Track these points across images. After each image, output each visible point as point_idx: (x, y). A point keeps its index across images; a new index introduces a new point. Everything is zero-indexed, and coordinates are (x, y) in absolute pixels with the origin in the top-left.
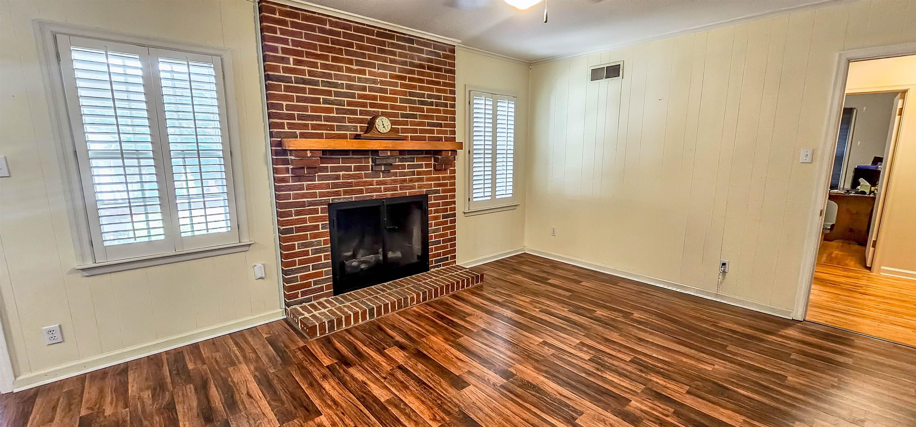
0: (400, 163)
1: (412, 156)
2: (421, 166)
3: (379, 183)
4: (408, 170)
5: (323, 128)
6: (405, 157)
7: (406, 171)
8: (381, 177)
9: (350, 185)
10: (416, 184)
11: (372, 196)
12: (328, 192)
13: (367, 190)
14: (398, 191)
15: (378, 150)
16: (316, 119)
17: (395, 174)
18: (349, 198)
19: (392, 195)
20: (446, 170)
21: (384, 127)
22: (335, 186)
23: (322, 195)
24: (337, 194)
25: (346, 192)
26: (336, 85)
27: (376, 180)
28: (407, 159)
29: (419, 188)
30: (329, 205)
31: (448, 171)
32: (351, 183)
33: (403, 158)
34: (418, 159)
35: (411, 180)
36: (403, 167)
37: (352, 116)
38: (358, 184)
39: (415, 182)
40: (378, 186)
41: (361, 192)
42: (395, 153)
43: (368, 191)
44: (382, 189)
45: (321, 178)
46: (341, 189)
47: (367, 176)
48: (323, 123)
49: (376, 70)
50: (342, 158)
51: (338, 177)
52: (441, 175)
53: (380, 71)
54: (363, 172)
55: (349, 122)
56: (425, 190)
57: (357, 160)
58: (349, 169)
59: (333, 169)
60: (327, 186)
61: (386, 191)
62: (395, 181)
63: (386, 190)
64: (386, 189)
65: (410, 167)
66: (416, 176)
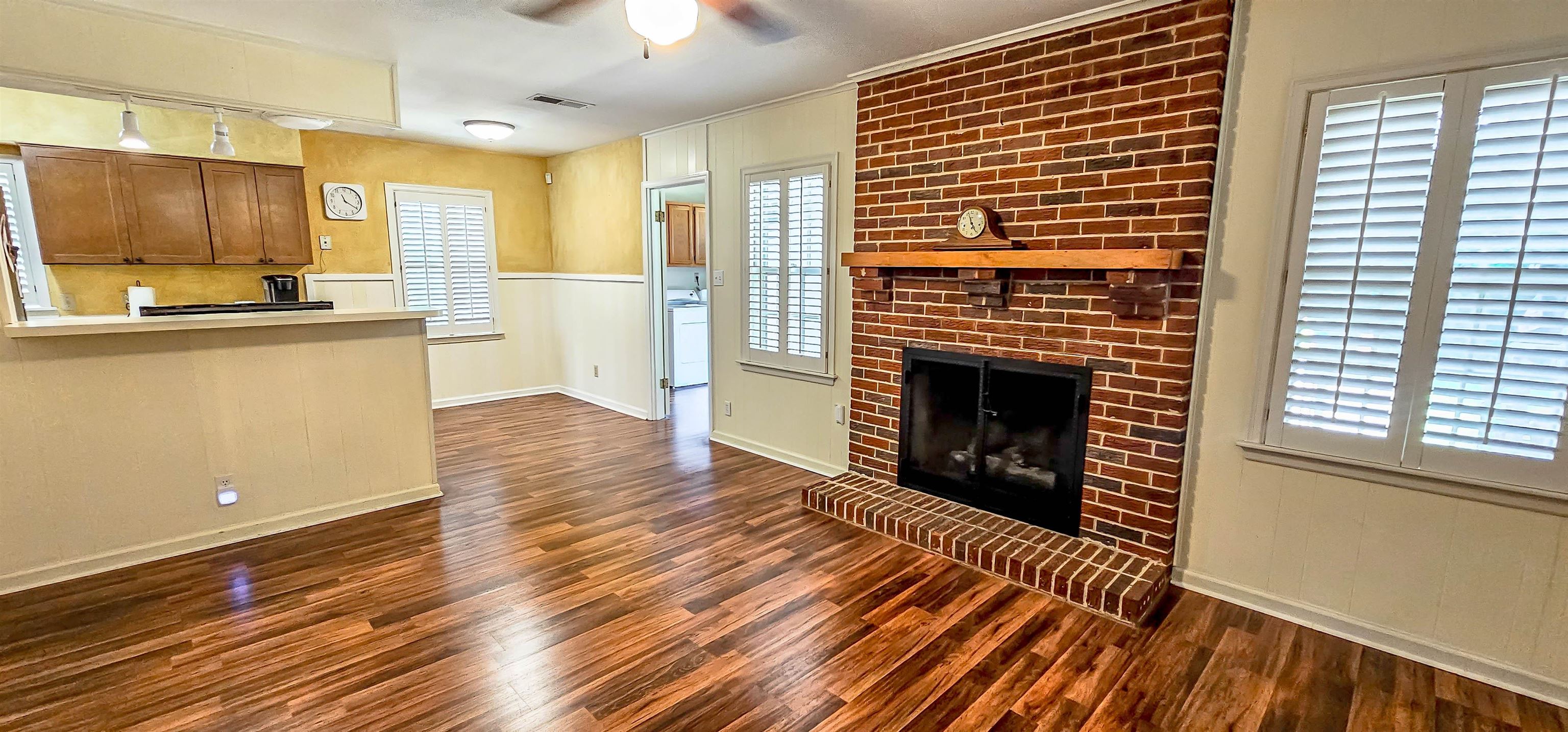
0: (1030, 295)
1: (1060, 282)
2: (1082, 304)
3: (983, 327)
4: (1048, 310)
5: (907, 235)
6: (1042, 282)
7: (1042, 310)
8: (989, 317)
9: (934, 324)
10: (1064, 340)
11: (969, 348)
12: (906, 330)
13: (961, 336)
14: (1019, 348)
15: (957, 269)
16: (901, 224)
17: (1018, 316)
18: (932, 344)
19: (1005, 352)
20: (1156, 319)
21: (973, 228)
22: (916, 322)
23: (898, 333)
24: (916, 334)
25: (929, 335)
26: (930, 169)
27: (979, 322)
28: (1047, 288)
29: (1070, 350)
30: (905, 349)
31: (1165, 322)
32: (938, 321)
33: (1038, 285)
34: (1074, 289)
35: (1052, 332)
36: (1037, 303)
37: (949, 214)
38: (948, 325)
39: (1060, 336)
40: (981, 334)
41: (951, 337)
42: (986, 275)
43: (963, 338)
44: (989, 340)
45: (900, 309)
46: (924, 329)
47: (964, 312)
48: (908, 228)
49: (999, 125)
50: (929, 281)
51: (920, 310)
52: (1138, 331)
53: (1005, 124)
54: (958, 306)
55: (943, 224)
56: (1086, 357)
57: (951, 285)
58: (937, 298)
59: (916, 297)
60: (905, 321)
61: (996, 345)
62: (1014, 328)
63: (999, 342)
64: (994, 340)
65: (1051, 303)
66: (1065, 325)
